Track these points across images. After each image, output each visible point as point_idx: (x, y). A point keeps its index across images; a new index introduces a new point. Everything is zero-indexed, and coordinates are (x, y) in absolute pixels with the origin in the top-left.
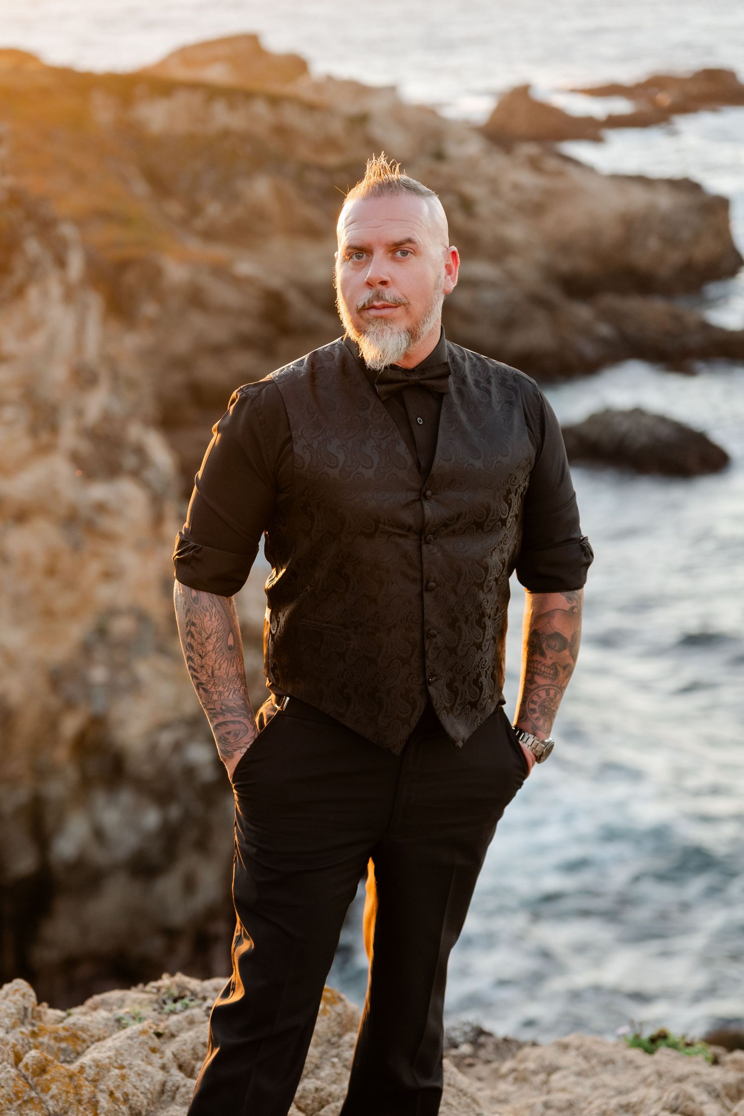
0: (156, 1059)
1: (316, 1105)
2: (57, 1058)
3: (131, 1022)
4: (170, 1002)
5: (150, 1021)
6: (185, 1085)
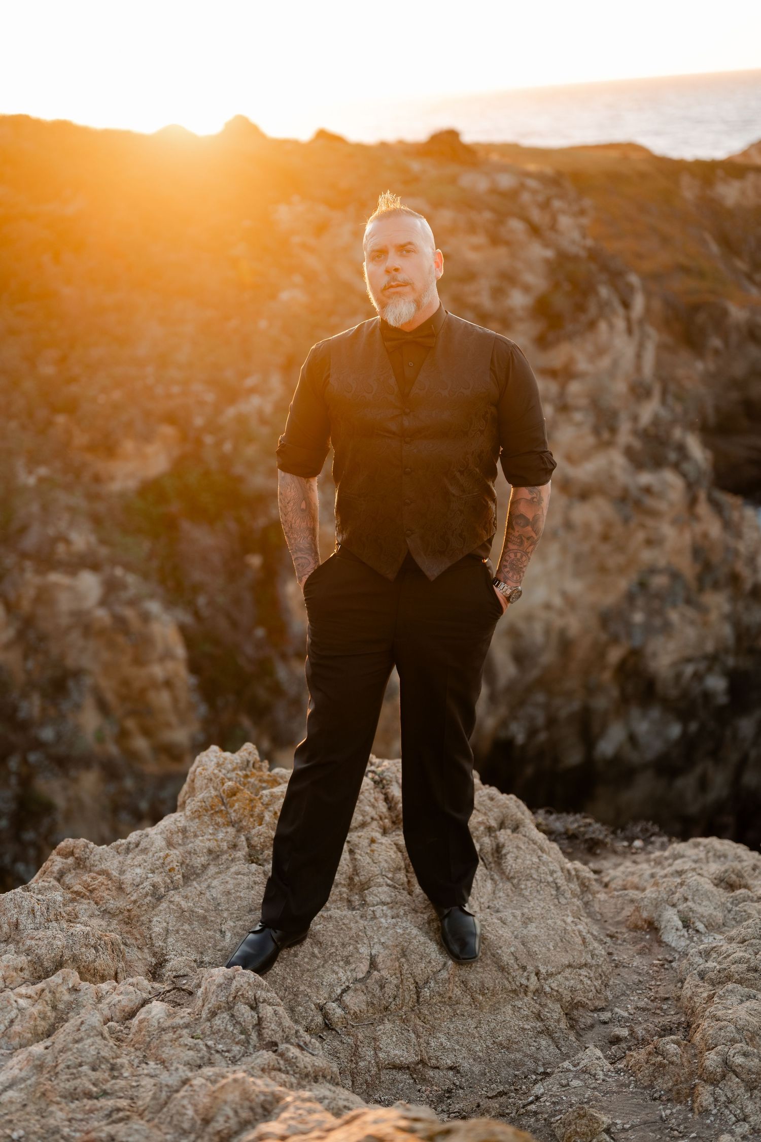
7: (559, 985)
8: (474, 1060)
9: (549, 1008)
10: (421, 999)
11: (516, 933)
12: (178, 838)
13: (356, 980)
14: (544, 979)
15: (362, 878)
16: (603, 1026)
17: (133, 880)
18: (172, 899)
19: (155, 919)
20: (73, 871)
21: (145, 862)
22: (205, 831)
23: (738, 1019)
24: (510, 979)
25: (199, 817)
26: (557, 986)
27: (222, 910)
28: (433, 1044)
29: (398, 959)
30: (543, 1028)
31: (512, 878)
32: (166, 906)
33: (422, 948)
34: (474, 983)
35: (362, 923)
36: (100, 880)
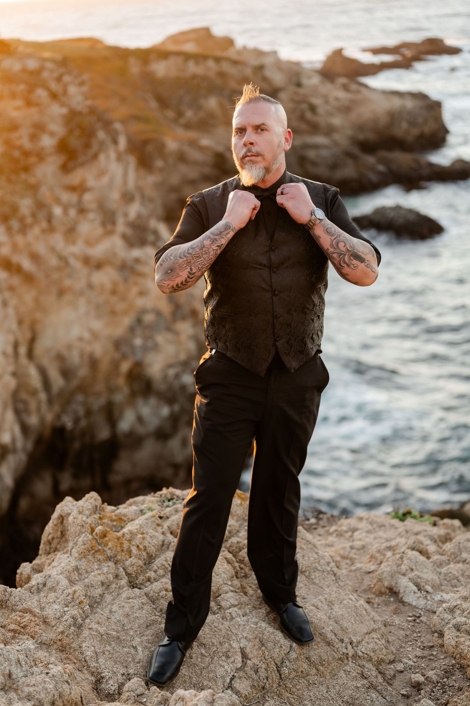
0: (159, 529)
1: (237, 550)
2: (112, 530)
3: (148, 511)
4: (166, 501)
5: (157, 511)
6: (173, 542)
9: (367, 668)
10: (283, 676)
11: (328, 614)
12: (75, 576)
13: (238, 670)
14: (356, 646)
16: (402, 675)
17: (55, 614)
18: (90, 627)
19: (84, 645)
21: (58, 598)
22: (92, 568)
24: (335, 650)
25: (85, 557)
26: (365, 650)
27: (128, 630)
29: (260, 648)
30: (369, 684)
31: (304, 571)
32: (88, 633)
33: (272, 637)
34: (314, 658)
35: (227, 624)
36: (27, 618)
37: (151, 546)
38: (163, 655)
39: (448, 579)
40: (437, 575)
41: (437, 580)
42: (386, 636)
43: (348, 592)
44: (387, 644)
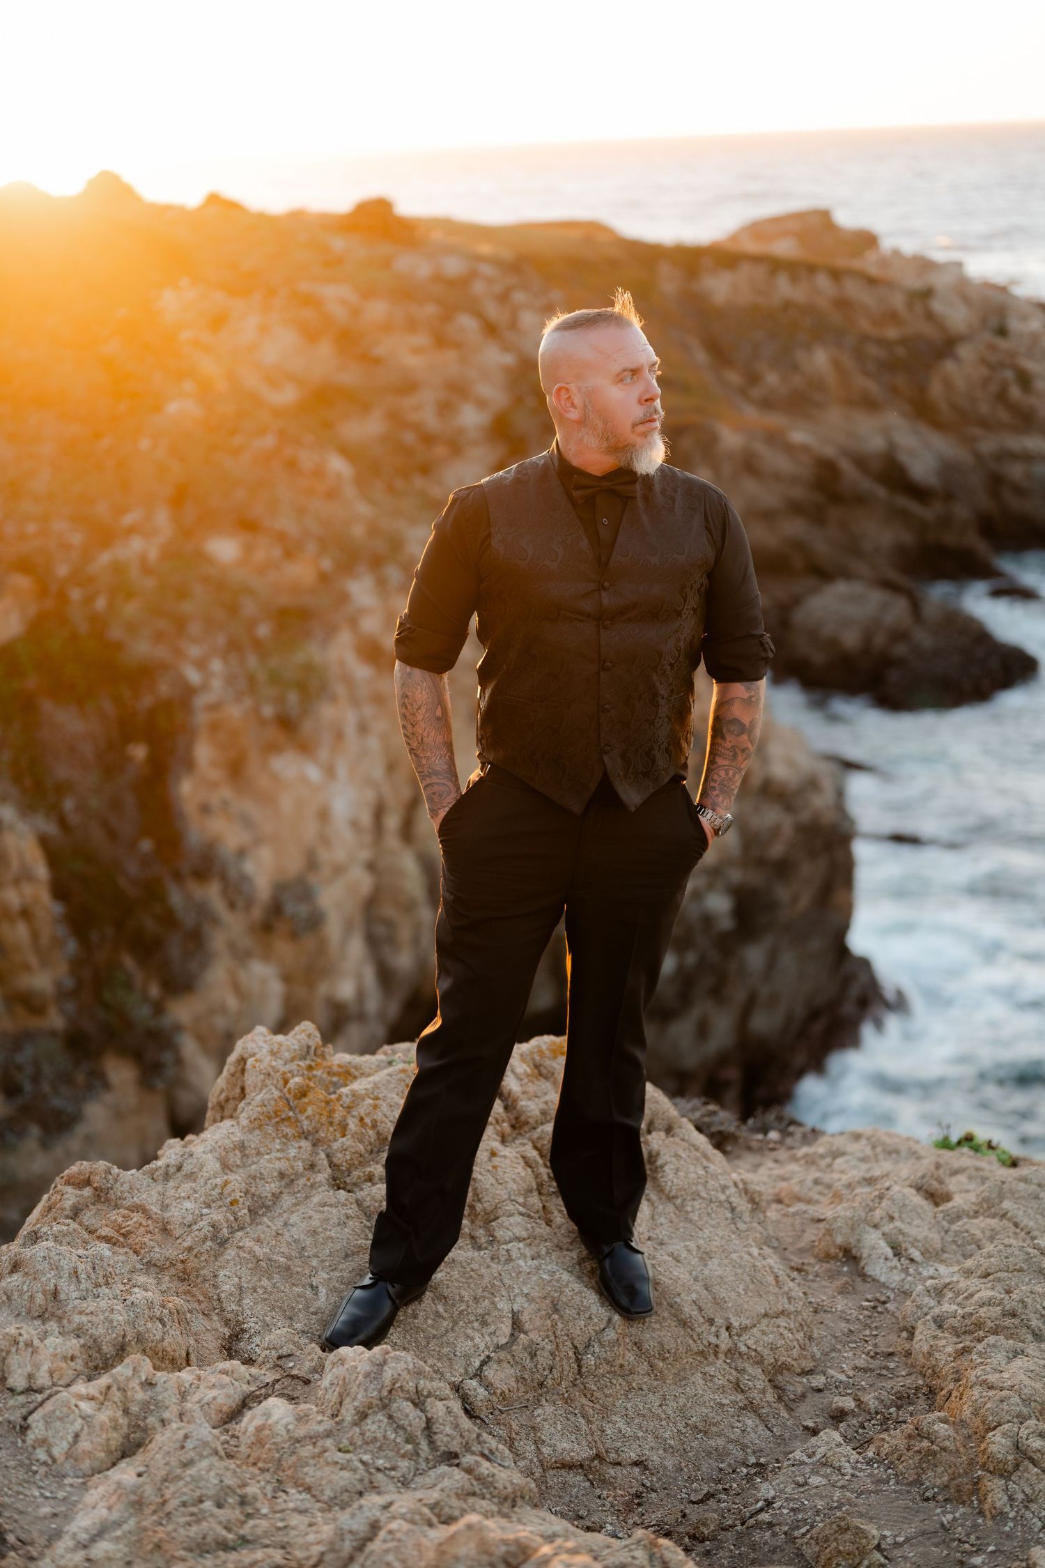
2: (322, 1087)
7: (757, 1342)
8: (665, 1451)
9: (750, 1375)
10: (584, 1370)
11: (694, 1273)
12: (235, 1158)
13: (498, 1347)
14: (737, 1335)
15: (486, 1205)
16: (817, 1395)
17: (183, 1218)
18: (241, 1244)
19: (222, 1273)
20: (91, 1207)
21: (195, 1192)
22: (270, 1146)
23: (1022, 1386)
24: (695, 1337)
25: (260, 1127)
26: (755, 1343)
27: (309, 1257)
28: (609, 1432)
29: (549, 1316)
30: (746, 1402)
31: (674, 1197)
32: (233, 1253)
33: (577, 1299)
34: (650, 1345)
35: (495, 1268)
36: (135, 1220)
37: (387, 1121)
38: (359, 1303)
39: (959, 1243)
40: (939, 1232)
41: (939, 1241)
42: (808, 1327)
43: (750, 1241)
44: (807, 1341)
